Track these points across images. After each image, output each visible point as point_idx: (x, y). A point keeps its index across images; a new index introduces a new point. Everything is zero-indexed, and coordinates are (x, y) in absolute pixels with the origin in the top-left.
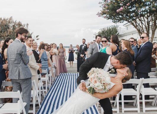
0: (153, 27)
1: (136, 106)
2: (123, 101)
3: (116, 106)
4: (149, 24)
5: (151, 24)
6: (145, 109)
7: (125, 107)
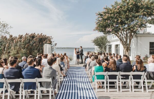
0: (130, 37)
1: (116, 88)
2: (108, 85)
3: (105, 88)
4: (127, 35)
5: (128, 35)
6: (121, 90)
7: (110, 88)
